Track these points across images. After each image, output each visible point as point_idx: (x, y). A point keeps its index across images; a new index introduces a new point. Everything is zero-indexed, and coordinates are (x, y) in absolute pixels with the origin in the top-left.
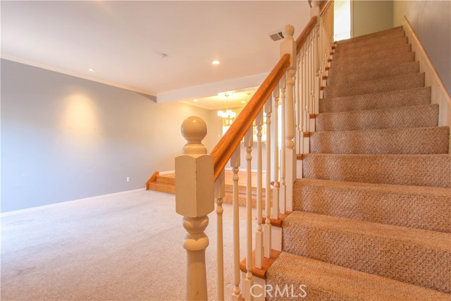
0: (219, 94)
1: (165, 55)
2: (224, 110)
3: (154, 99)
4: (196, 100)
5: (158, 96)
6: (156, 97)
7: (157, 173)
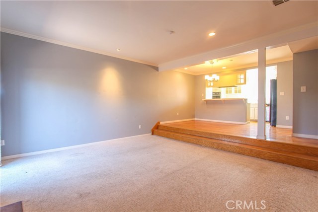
0: (206, 62)
1: (172, 32)
2: (210, 75)
3: (157, 69)
4: (186, 69)
5: (160, 67)
6: (158, 68)
7: (159, 123)
